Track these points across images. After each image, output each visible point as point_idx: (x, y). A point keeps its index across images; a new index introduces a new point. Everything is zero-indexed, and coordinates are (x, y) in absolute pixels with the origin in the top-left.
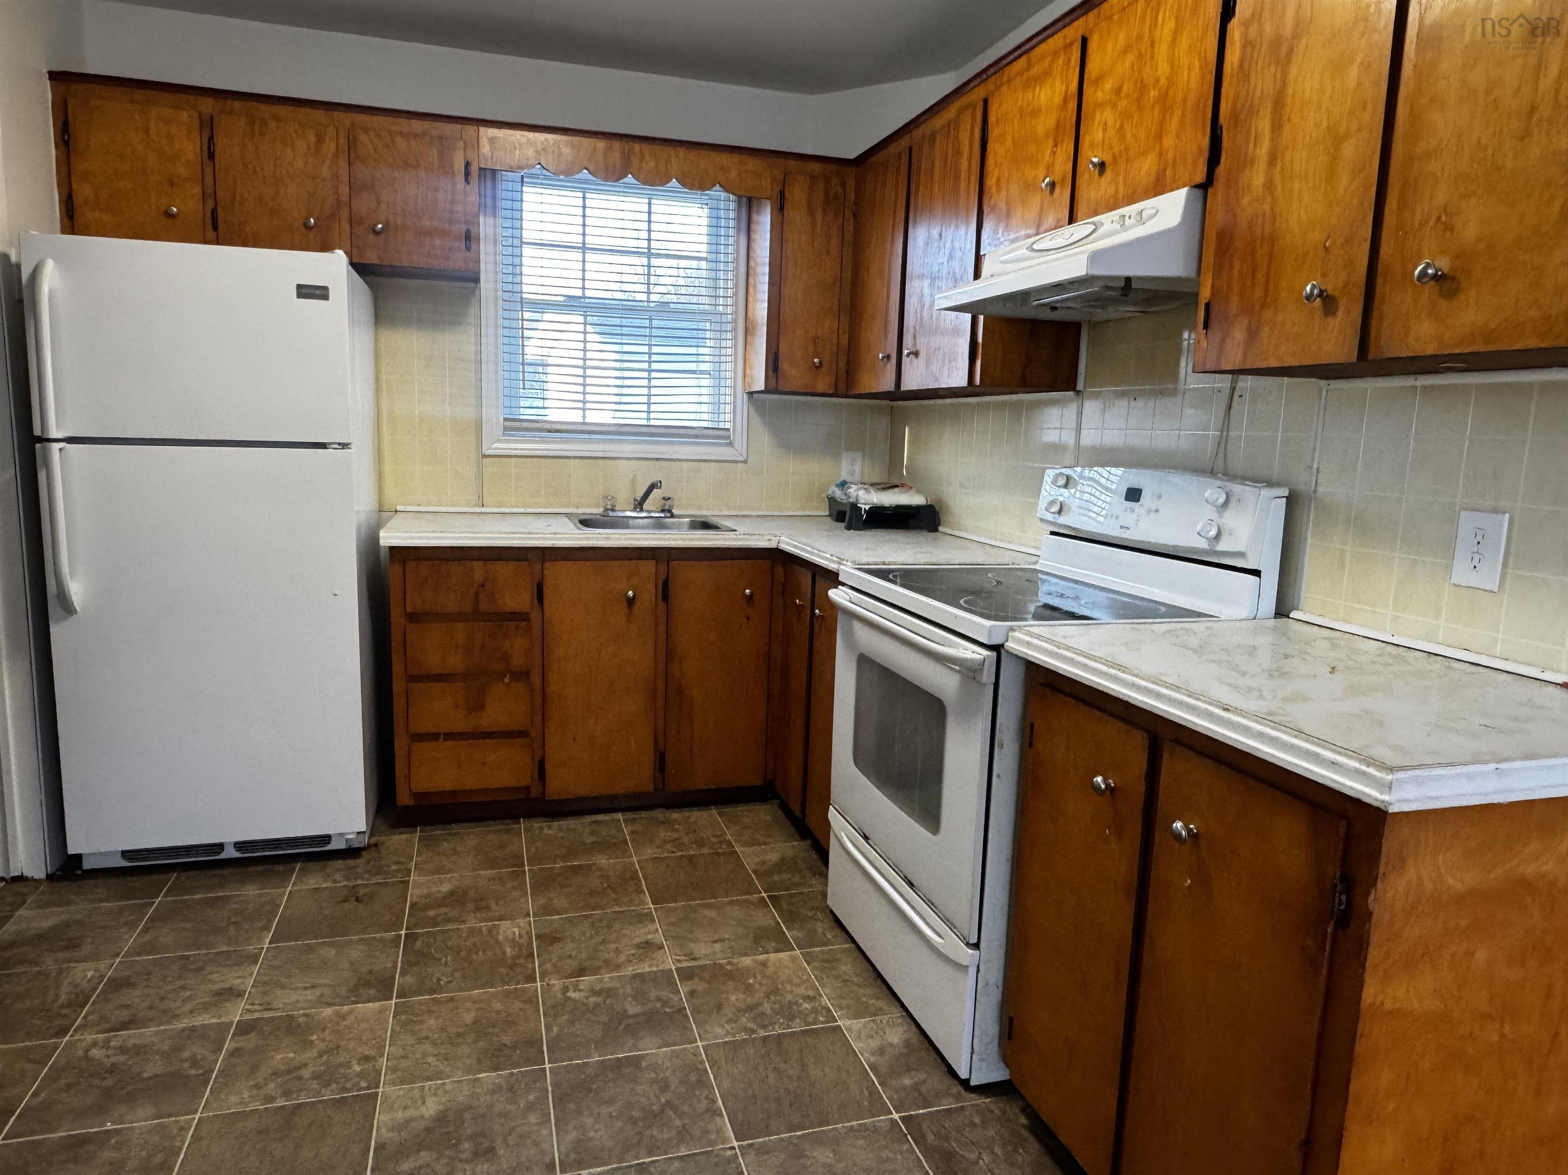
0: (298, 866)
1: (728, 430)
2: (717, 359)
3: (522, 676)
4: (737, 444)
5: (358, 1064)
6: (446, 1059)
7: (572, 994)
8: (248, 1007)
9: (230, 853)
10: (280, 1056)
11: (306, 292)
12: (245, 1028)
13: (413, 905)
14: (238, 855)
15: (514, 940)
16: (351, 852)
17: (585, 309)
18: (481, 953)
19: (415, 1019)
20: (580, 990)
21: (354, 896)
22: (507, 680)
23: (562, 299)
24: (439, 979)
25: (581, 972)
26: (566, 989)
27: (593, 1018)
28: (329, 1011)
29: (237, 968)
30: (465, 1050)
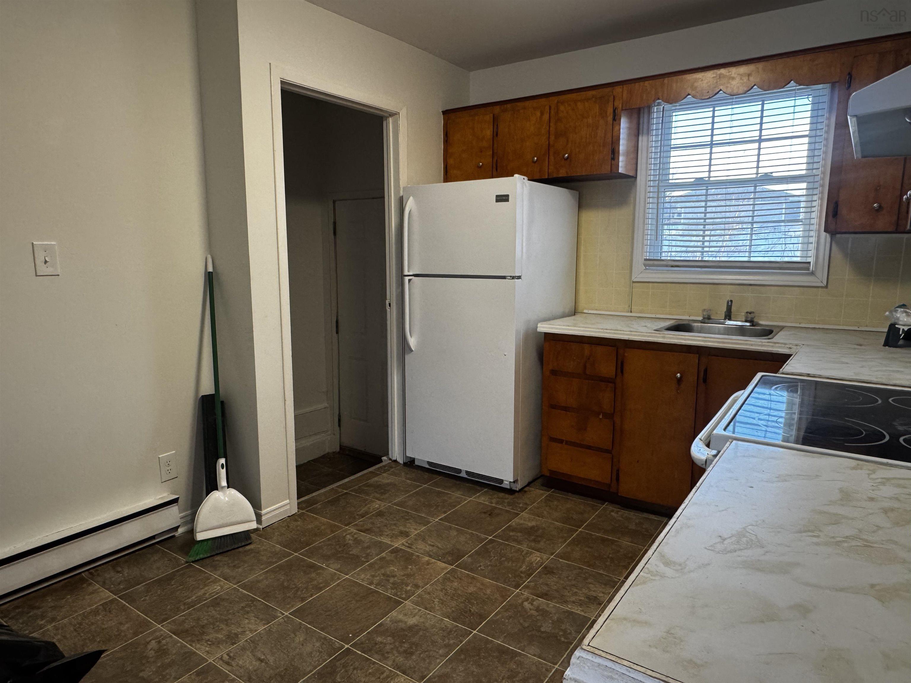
0: (486, 490)
1: (809, 263)
2: (809, 210)
3: (610, 416)
4: (819, 273)
5: (412, 587)
6: (442, 604)
7: (526, 604)
8: (405, 543)
9: (463, 475)
10: (392, 568)
11: (502, 198)
12: (396, 551)
13: (509, 526)
14: (466, 476)
15: (532, 563)
16: (510, 491)
17: (706, 185)
18: (510, 563)
19: (451, 579)
20: (532, 604)
21: (491, 513)
22: (601, 417)
23: (693, 180)
24: (480, 566)
25: (543, 595)
26: (527, 599)
27: (521, 621)
28: (427, 558)
29: (418, 525)
30: (454, 604)
